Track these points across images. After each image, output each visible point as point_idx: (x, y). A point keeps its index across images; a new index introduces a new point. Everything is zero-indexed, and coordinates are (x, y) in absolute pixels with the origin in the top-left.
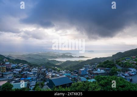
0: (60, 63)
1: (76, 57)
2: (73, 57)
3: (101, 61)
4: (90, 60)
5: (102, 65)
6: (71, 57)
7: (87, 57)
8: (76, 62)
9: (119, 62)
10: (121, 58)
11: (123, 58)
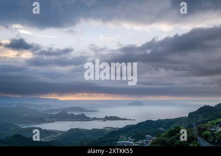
0: (53, 136)
1: (95, 119)
2: (88, 119)
3: (161, 129)
4: (133, 126)
5: (163, 138)
6: (83, 118)
7: (126, 119)
8: (96, 132)
9: (204, 130)
10: (210, 120)
11: (214, 122)
